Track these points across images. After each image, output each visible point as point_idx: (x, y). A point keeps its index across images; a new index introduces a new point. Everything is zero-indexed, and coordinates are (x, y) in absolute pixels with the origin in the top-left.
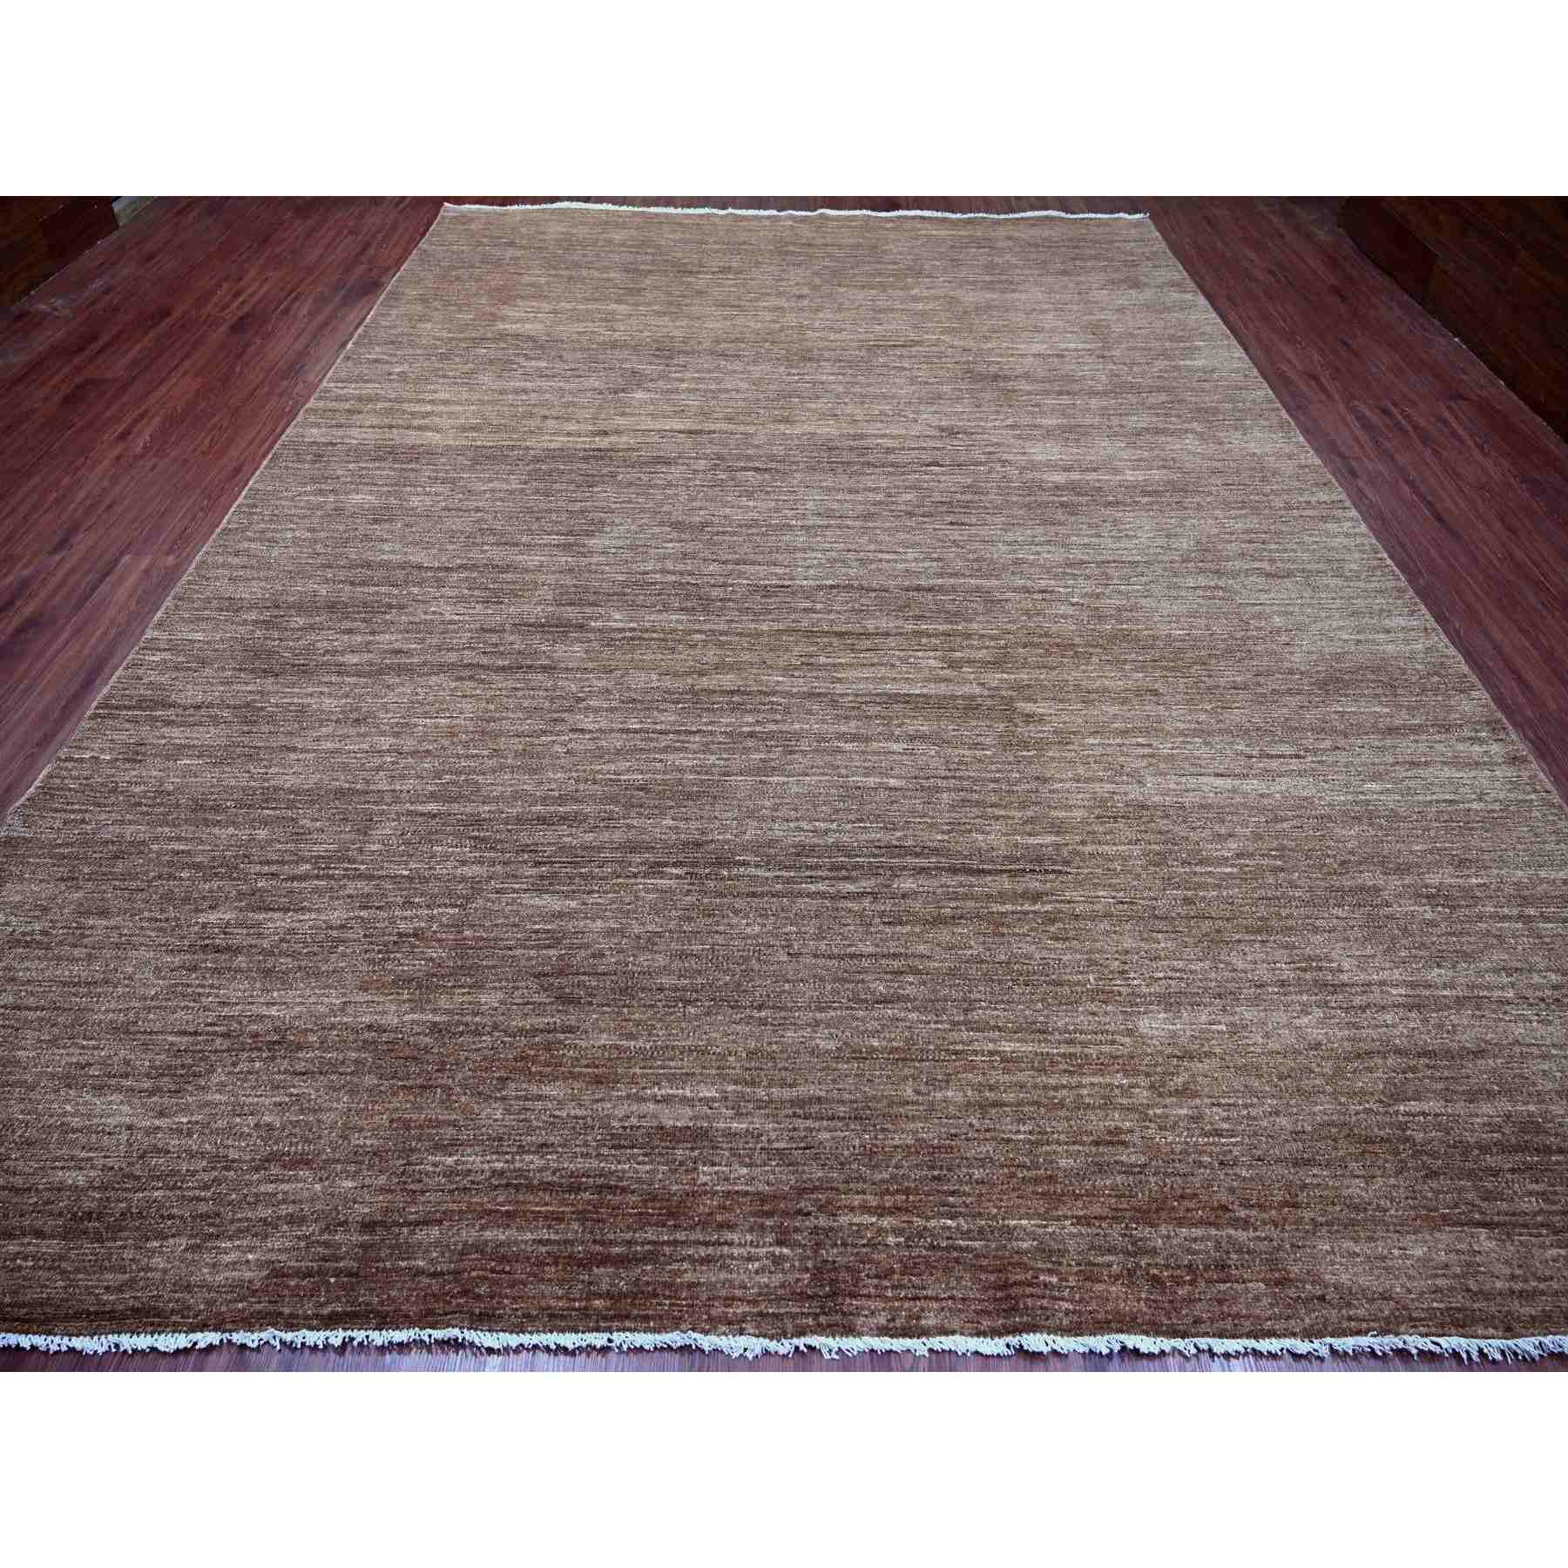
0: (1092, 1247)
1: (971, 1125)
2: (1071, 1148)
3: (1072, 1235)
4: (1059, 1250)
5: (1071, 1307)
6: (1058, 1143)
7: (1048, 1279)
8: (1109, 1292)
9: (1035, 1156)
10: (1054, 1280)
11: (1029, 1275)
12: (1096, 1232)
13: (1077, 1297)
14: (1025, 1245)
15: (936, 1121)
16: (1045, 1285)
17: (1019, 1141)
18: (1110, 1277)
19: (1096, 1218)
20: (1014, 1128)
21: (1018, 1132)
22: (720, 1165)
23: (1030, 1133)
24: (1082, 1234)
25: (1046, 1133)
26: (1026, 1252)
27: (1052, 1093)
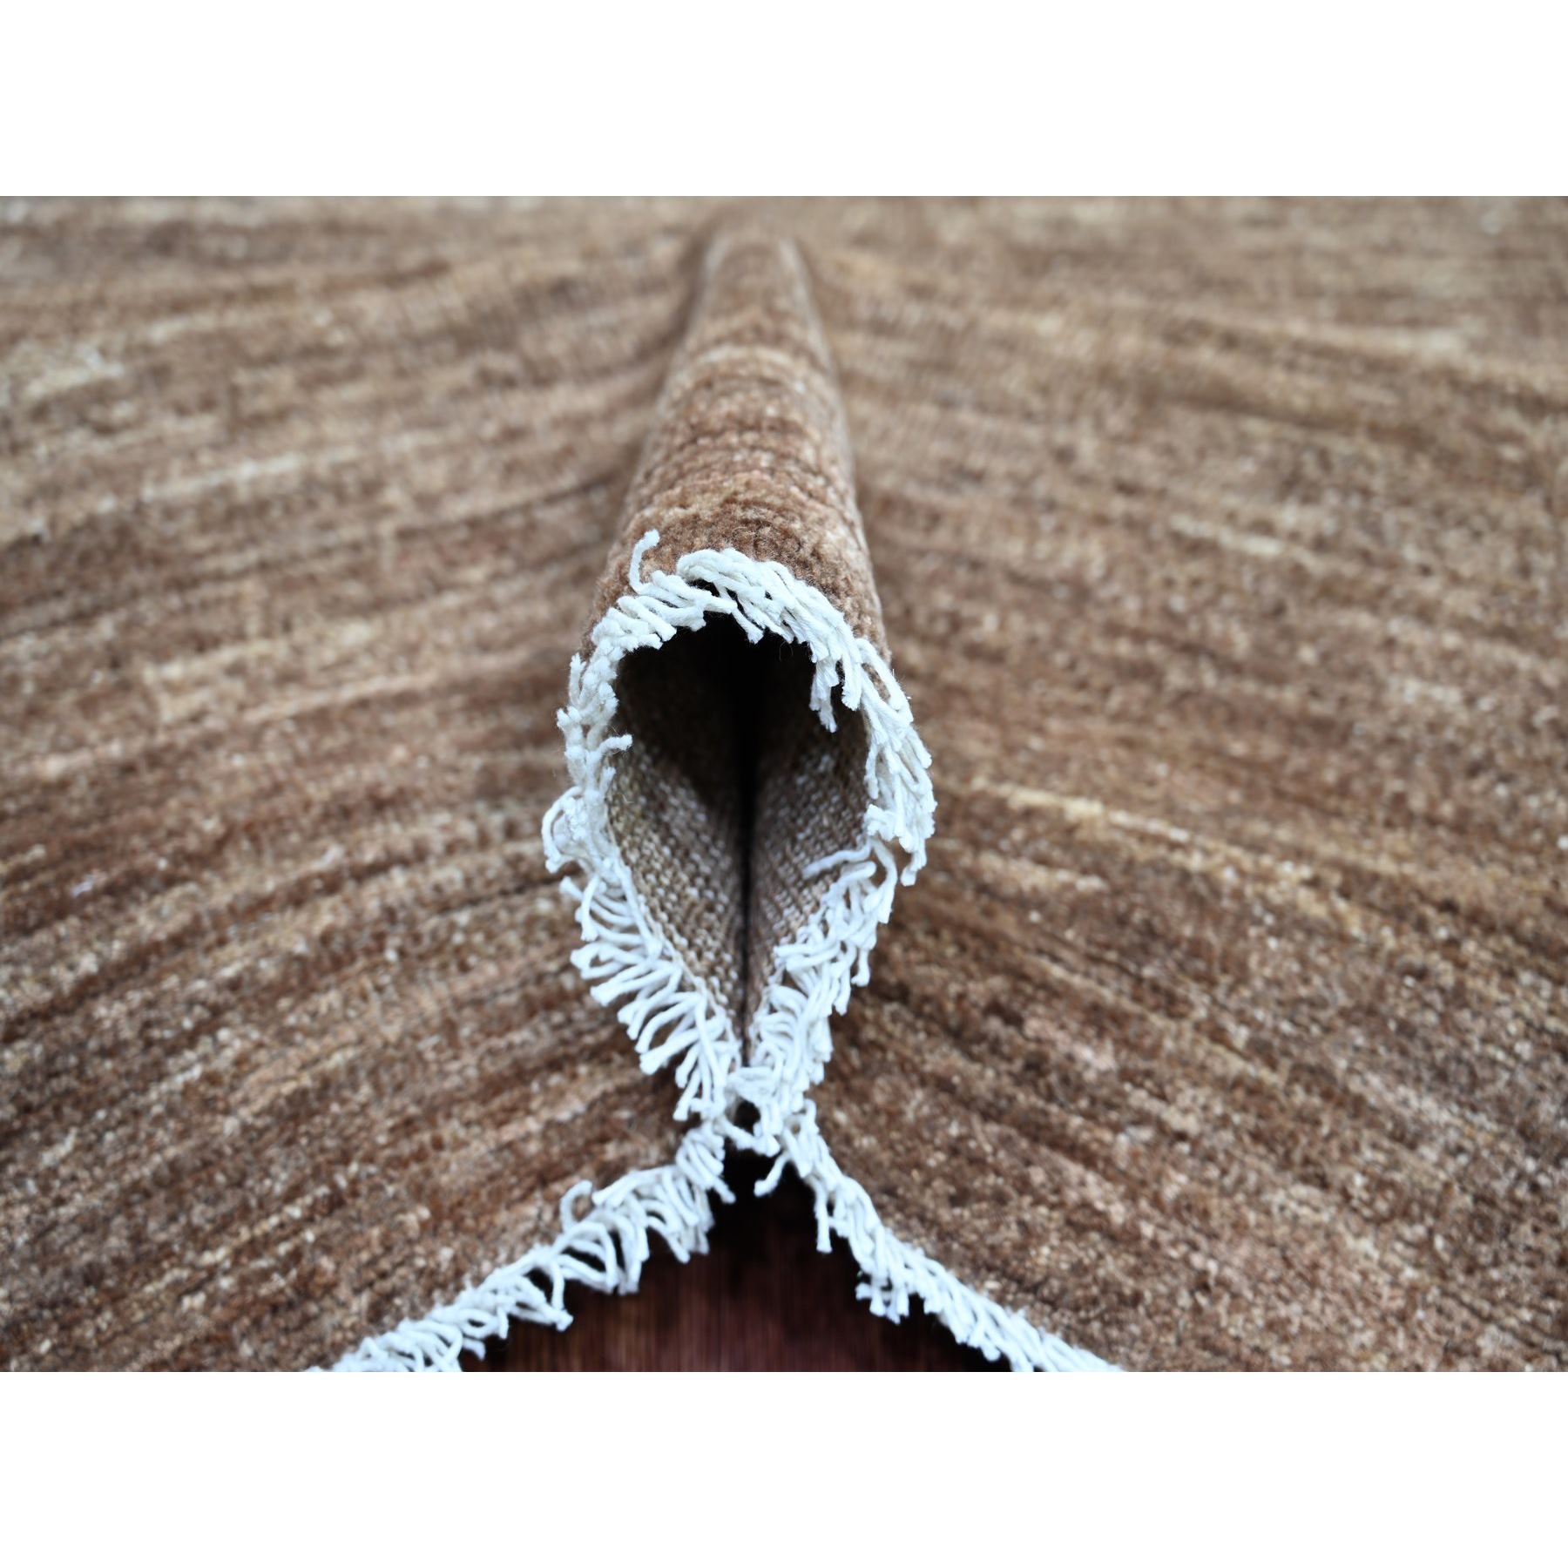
0: (1367, 1013)
1: (1064, 456)
2: (1480, 648)
3: (1287, 921)
4: (1197, 948)
5: (1118, 1213)
6: (1425, 614)
7: (1062, 1042)
8: (1334, 1249)
9: (1288, 634)
10: (1097, 1059)
11: (980, 990)
12: (1416, 958)
13: (1175, 1185)
14: (1032, 877)
15: (928, 412)
16: (1036, 1066)
17: (1242, 558)
18: (1379, 1185)
19: (1448, 907)
20: (1249, 509)
21: (1264, 528)
22: (240, 636)
23: (1321, 545)
24: (1344, 939)
25: (1393, 565)
26: (1022, 902)
27: (1509, 418)
